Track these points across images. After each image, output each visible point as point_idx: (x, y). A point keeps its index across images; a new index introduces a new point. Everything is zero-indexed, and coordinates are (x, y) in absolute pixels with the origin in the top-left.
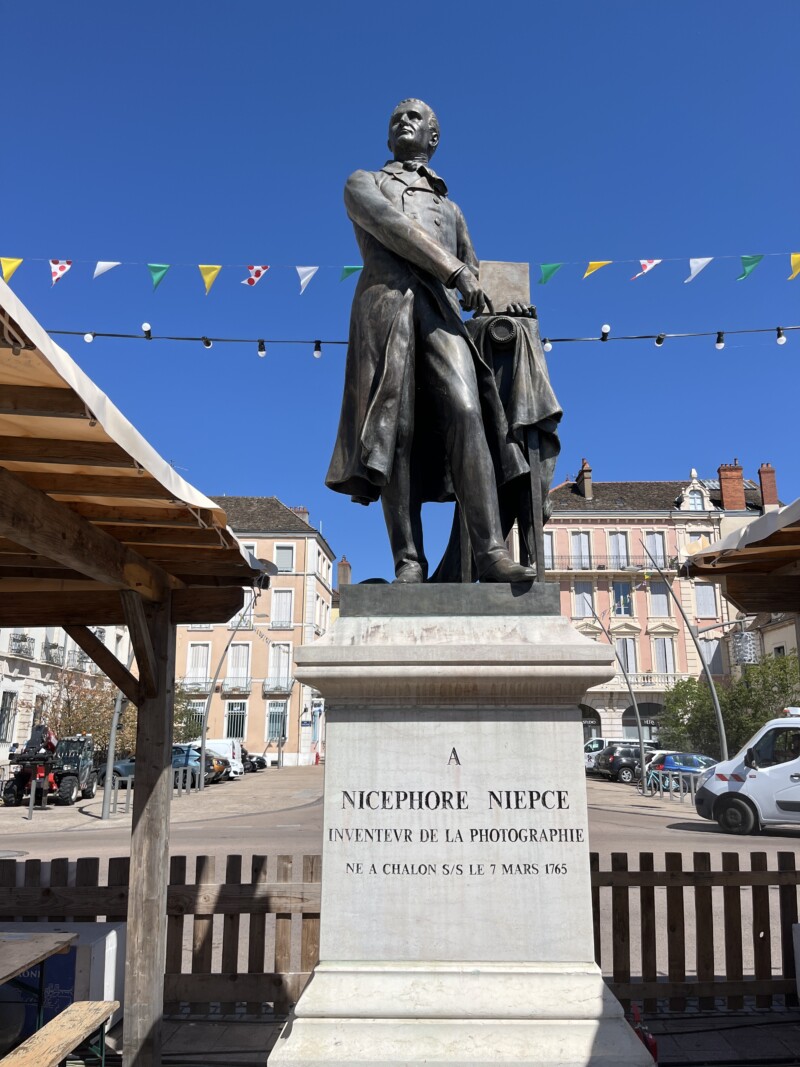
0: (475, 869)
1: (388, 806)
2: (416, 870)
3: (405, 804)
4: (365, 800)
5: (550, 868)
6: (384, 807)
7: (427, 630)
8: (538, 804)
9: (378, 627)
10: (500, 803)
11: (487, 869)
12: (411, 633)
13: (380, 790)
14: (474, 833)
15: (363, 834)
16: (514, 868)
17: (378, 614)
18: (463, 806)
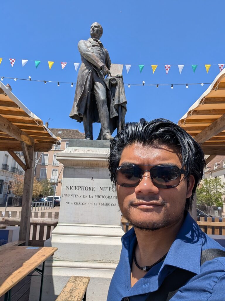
0: (95, 204)
1: (76, 189)
2: (82, 204)
3: (80, 189)
4: (71, 188)
5: (112, 204)
6: (75, 190)
7: (88, 150)
8: (111, 190)
9: (77, 149)
10: (102, 190)
11: (98, 204)
12: (84, 151)
13: (75, 186)
14: (96, 196)
15: (70, 195)
16: (104, 204)
17: (77, 147)
18: (93, 190)
